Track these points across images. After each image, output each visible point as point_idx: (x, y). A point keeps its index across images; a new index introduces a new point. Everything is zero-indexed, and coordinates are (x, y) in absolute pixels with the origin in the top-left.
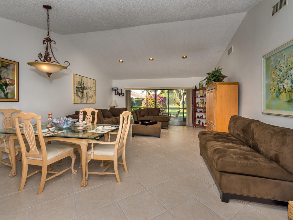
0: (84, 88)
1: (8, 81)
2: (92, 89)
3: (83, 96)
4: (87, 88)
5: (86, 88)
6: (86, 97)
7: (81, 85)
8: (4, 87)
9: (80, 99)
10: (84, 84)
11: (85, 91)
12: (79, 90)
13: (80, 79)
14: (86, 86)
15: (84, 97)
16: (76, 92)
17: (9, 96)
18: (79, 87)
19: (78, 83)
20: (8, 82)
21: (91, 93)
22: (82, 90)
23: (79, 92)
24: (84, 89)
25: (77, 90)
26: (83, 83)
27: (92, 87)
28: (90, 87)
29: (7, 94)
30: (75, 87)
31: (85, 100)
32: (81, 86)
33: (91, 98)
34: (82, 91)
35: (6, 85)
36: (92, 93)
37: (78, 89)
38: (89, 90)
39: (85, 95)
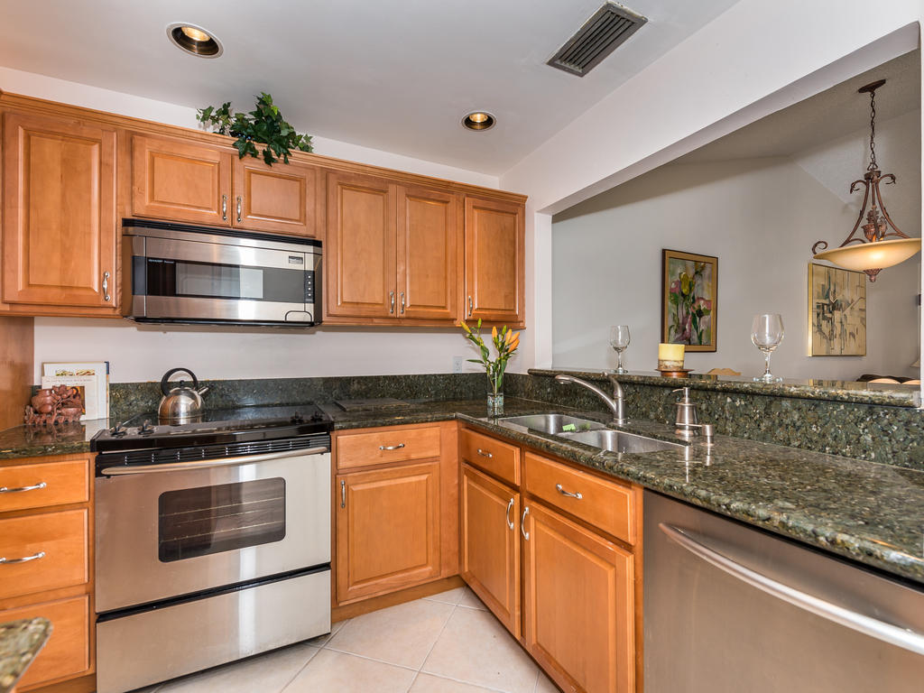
0: (835, 306)
1: (702, 305)
2: (857, 307)
3: (832, 330)
4: (843, 304)
5: (842, 306)
6: (840, 335)
7: (827, 297)
8: (698, 319)
9: (825, 341)
10: (835, 292)
11: (837, 315)
12: (823, 314)
13: (827, 277)
14: (839, 298)
15: (836, 337)
16: (815, 321)
17: (704, 340)
18: (823, 304)
19: (820, 291)
20: (702, 308)
21: (852, 321)
22: (831, 312)
23: (824, 318)
25: (818, 315)
26: (832, 289)
27: (856, 299)
28: (850, 302)
29: (701, 333)
30: (815, 306)
31: (837, 346)
32: (827, 302)
33: (854, 337)
34: (830, 316)
35: (700, 313)
36: (857, 322)
37: (821, 311)
38: (847, 311)
39: (838, 331)
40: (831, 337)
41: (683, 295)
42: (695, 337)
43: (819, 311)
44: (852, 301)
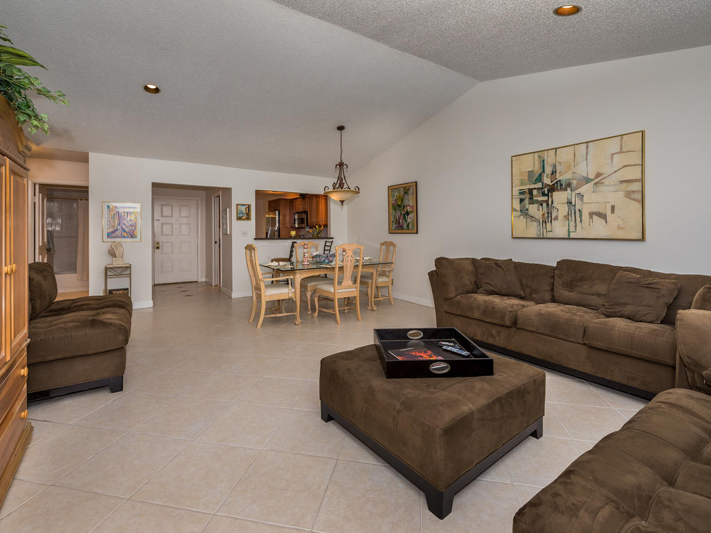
0: (554, 188)
1: (409, 209)
3: (549, 213)
4: (574, 182)
5: (569, 185)
6: (567, 217)
7: (539, 179)
8: (406, 216)
9: (535, 224)
10: (554, 173)
11: (559, 197)
12: (531, 198)
13: (537, 162)
14: (562, 177)
15: (556, 218)
16: (517, 205)
18: (531, 191)
19: (526, 178)
22: (544, 194)
23: (532, 201)
24: (552, 189)
25: (522, 201)
26: (548, 170)
27: (607, 170)
28: (591, 176)
29: (408, 224)
30: (516, 192)
31: (559, 228)
32: (539, 185)
33: (603, 216)
34: (546, 198)
35: (408, 213)
36: (613, 198)
37: (527, 196)
38: (584, 189)
39: (562, 210)
40: (548, 218)
41: (398, 205)
42: (405, 226)
43: (523, 197)
44: (598, 175)
